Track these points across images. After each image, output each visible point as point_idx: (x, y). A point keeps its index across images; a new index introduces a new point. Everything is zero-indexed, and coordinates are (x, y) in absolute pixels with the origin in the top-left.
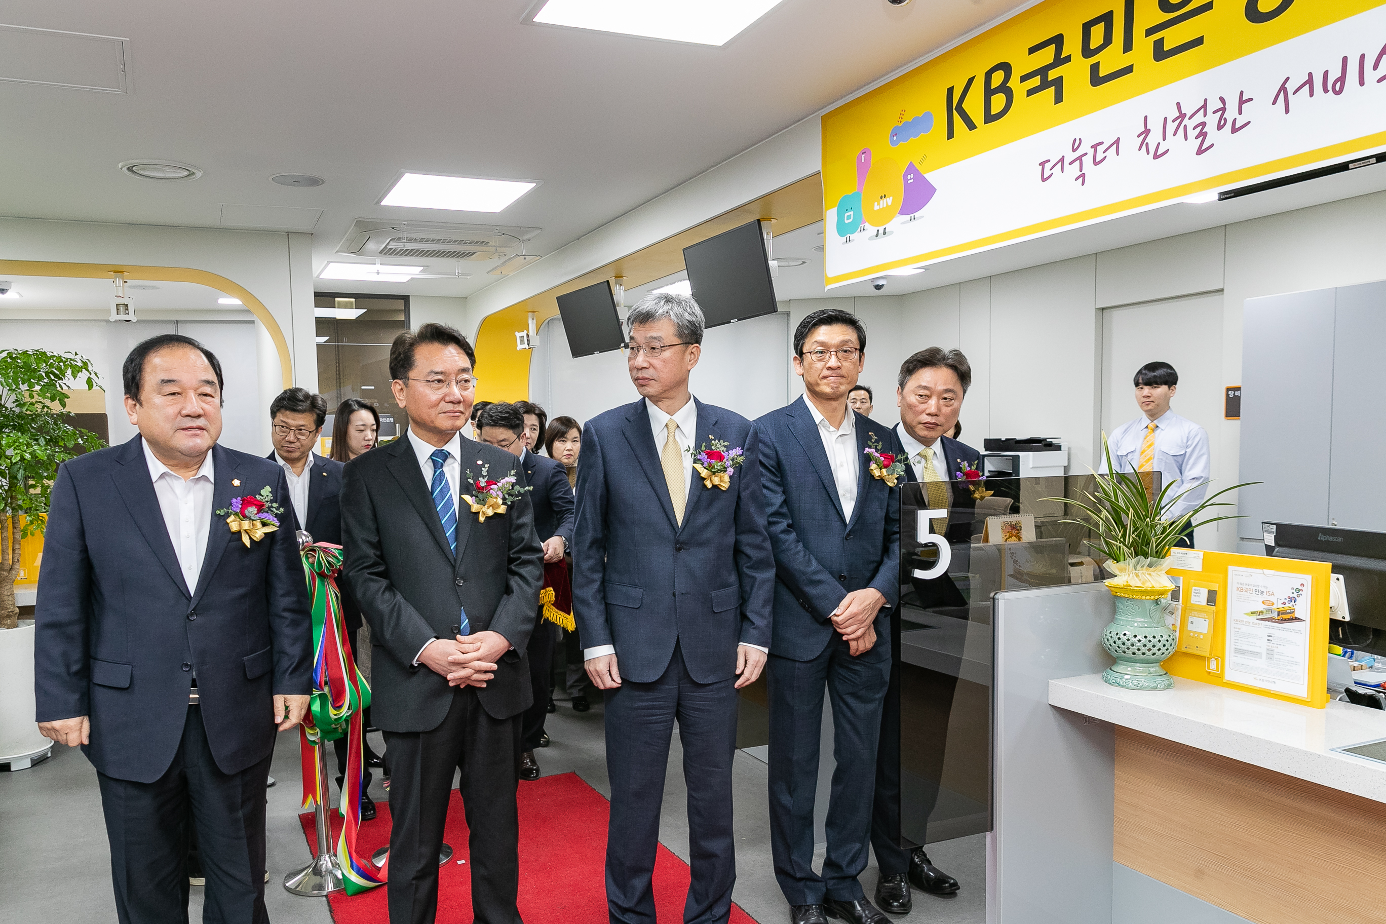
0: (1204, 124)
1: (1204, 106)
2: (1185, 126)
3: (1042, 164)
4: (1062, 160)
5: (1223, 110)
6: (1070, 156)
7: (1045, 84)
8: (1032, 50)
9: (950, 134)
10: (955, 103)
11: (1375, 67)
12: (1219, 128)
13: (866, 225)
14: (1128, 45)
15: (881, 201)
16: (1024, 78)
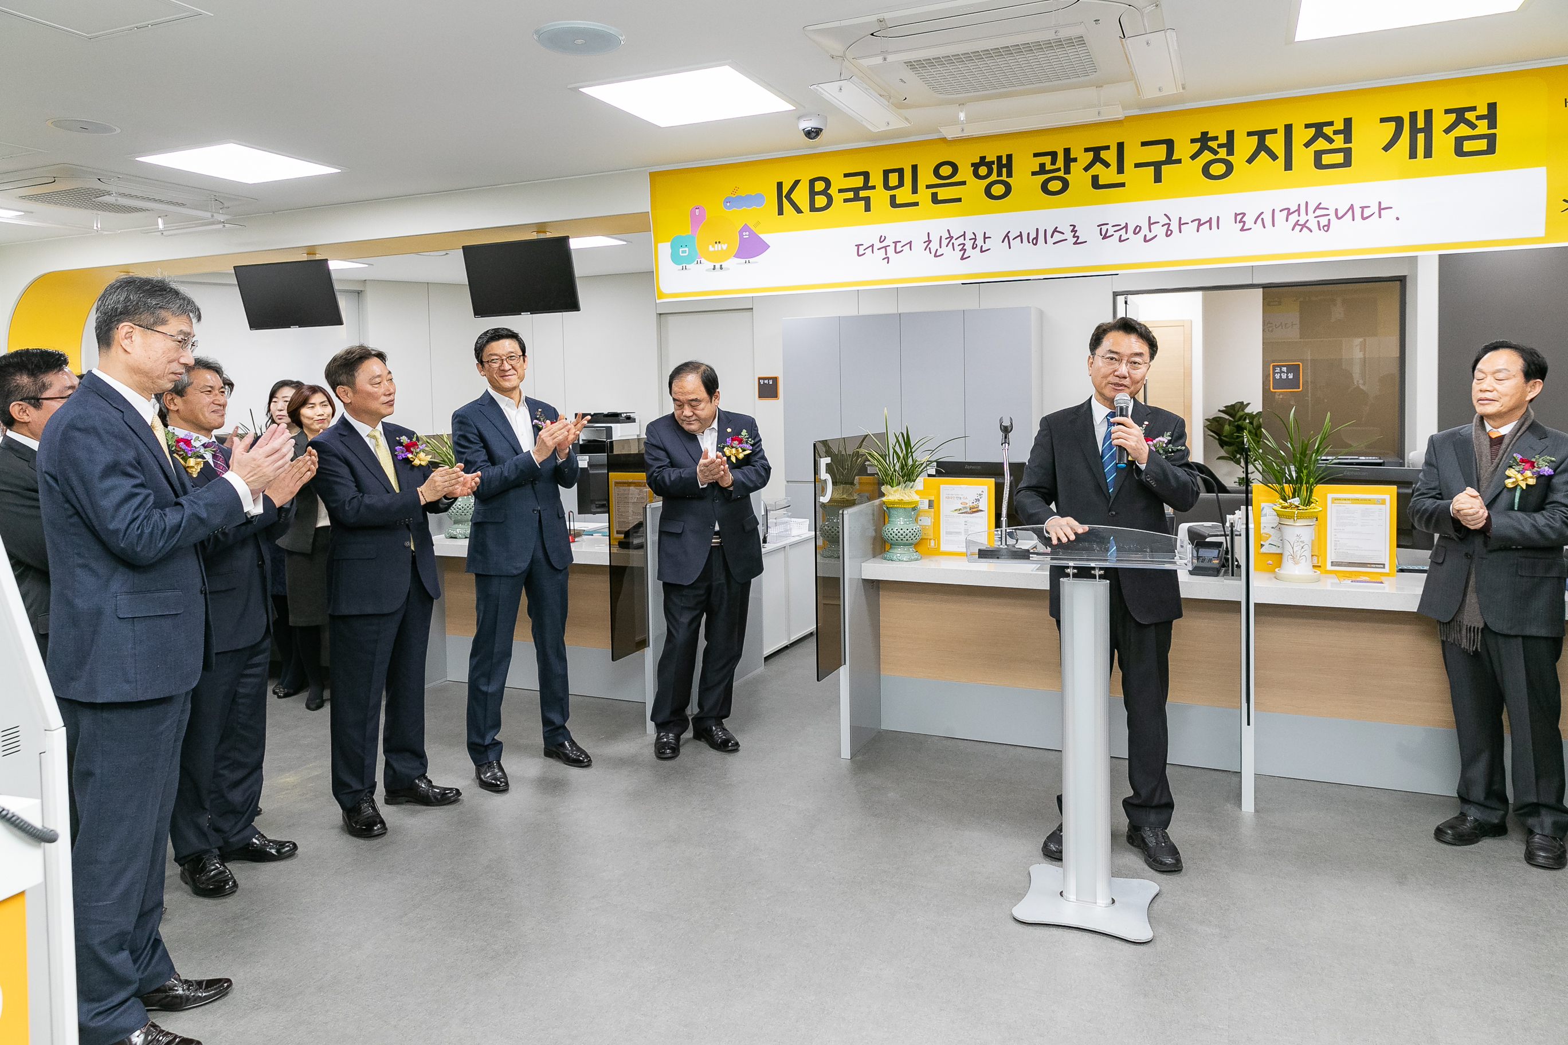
0: (964, 245)
1: (964, 235)
2: (953, 243)
3: (858, 246)
4: (872, 246)
5: (975, 239)
6: (877, 245)
7: (857, 198)
8: (846, 175)
9: (781, 212)
10: (785, 193)
11: (1052, 237)
12: (973, 248)
13: (703, 260)
14: (915, 190)
15: (716, 245)
16: (840, 191)
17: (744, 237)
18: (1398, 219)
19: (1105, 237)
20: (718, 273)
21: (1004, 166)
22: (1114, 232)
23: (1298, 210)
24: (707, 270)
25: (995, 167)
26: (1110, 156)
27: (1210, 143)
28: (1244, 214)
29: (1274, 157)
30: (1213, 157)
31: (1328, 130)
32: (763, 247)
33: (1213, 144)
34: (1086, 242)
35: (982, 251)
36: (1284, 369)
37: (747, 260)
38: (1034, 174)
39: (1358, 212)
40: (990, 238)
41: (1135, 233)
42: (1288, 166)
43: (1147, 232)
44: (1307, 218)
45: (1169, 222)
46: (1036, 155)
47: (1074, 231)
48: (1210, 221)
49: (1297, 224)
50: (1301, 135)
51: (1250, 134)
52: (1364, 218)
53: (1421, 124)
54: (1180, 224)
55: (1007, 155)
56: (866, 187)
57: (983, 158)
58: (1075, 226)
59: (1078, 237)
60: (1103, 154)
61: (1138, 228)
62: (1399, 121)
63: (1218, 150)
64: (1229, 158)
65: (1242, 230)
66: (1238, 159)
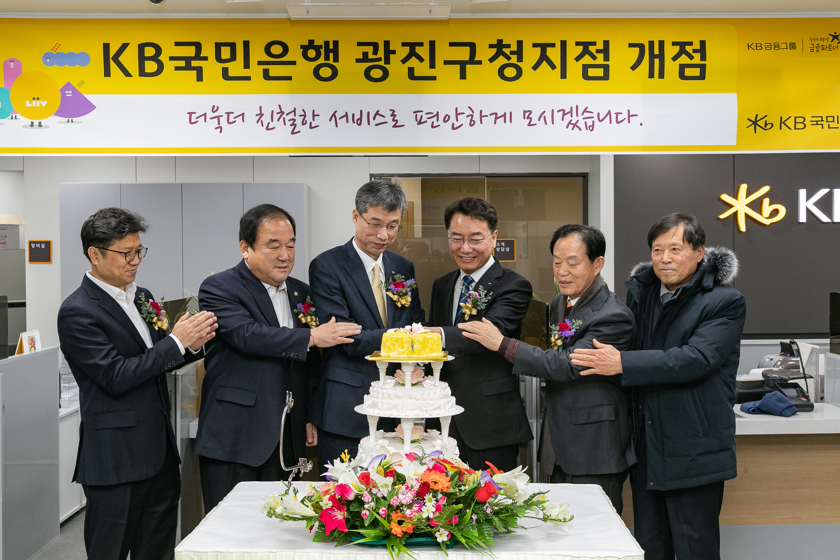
0: (294, 120)
1: (294, 111)
2: (284, 118)
3: (190, 114)
4: (205, 115)
5: (305, 116)
6: (210, 114)
7: (188, 67)
8: (177, 44)
9: (107, 73)
10: (111, 55)
11: (374, 119)
12: (303, 124)
13: (18, 116)
14: (247, 65)
15: (34, 102)
16: (172, 58)
17: (67, 95)
18: (641, 124)
19: (420, 123)
20: (36, 130)
21: (331, 51)
22: (427, 118)
23: (571, 112)
24: (24, 126)
25: (322, 51)
26: (423, 51)
27: (505, 50)
28: (531, 112)
29: (553, 67)
30: (506, 61)
31: (592, 49)
32: (88, 107)
33: (507, 51)
34: (403, 126)
35: (311, 127)
36: (503, 244)
37: (70, 119)
38: (358, 61)
39: (614, 116)
40: (319, 115)
41: (445, 121)
42: (564, 75)
43: (455, 122)
44: (577, 119)
45: (472, 114)
46: (359, 44)
47: (393, 115)
48: (504, 115)
49: (570, 123)
50: (573, 51)
51: (535, 45)
52: (618, 122)
53: (656, 52)
54: (481, 116)
55: (334, 41)
56: (198, 56)
57: (311, 42)
58: (394, 111)
59: (397, 121)
60: (418, 50)
61: (447, 117)
62: (641, 47)
63: (511, 56)
64: (519, 64)
65: (529, 125)
66: (526, 65)
